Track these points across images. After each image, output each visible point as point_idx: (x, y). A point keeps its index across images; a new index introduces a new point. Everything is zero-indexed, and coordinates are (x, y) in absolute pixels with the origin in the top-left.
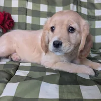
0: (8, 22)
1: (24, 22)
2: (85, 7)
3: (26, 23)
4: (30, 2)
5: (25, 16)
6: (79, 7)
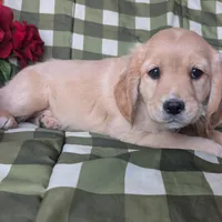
0: (33, 45)
1: (68, 45)
2: (197, 20)
3: (71, 49)
4: (80, 3)
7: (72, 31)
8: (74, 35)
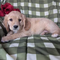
5: (28, 10)
6: (57, 3)
7: (29, 10)
8: (29, 11)
